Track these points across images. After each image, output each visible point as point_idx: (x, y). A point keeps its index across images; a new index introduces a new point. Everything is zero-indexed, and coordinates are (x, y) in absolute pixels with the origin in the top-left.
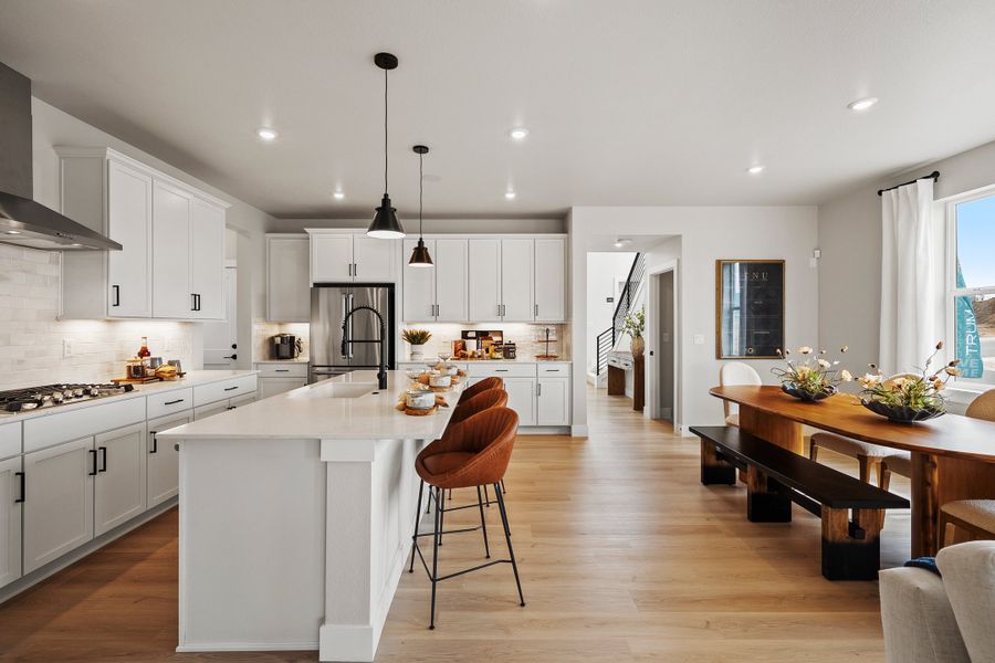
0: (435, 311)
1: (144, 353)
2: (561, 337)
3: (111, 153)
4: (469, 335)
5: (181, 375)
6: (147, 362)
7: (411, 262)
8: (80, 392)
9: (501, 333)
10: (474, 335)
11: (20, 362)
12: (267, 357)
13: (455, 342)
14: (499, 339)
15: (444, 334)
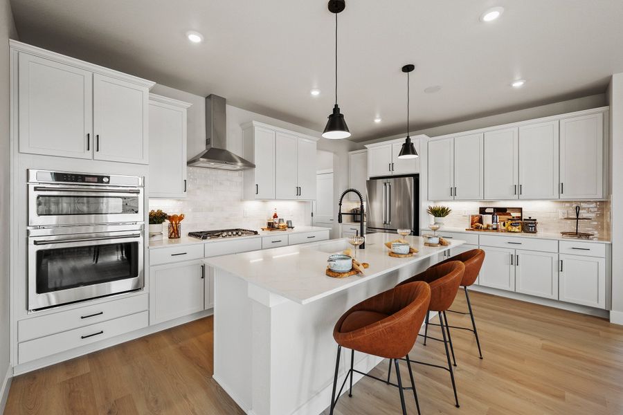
0: (453, 192)
1: (275, 216)
2: (602, 215)
3: (255, 123)
4: (487, 211)
5: (292, 228)
6: (276, 220)
7: (400, 155)
8: (235, 233)
9: (520, 210)
10: (492, 211)
11: (227, 218)
12: (349, 220)
13: (473, 216)
14: (519, 215)
15: (463, 209)
